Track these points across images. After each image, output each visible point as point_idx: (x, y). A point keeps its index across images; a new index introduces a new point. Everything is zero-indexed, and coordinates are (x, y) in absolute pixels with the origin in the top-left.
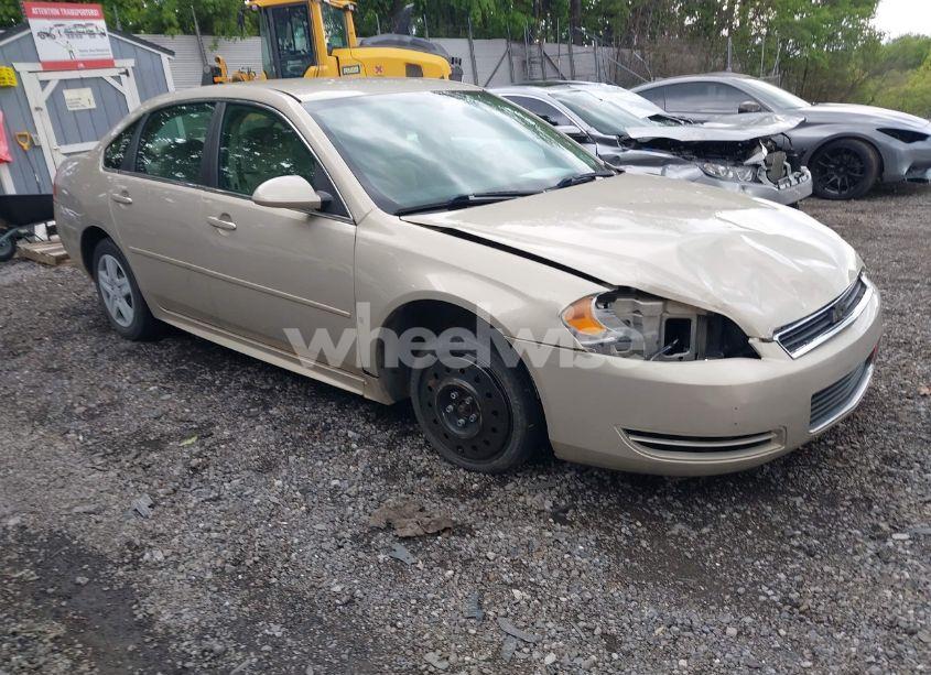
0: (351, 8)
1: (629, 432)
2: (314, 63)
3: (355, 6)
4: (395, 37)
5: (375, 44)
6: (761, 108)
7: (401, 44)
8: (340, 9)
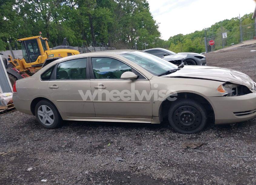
0: (47, 40)
1: (234, 113)
2: (40, 55)
3: (48, 39)
4: (63, 46)
5: (57, 49)
6: (169, 55)
7: (65, 48)
8: (44, 40)
